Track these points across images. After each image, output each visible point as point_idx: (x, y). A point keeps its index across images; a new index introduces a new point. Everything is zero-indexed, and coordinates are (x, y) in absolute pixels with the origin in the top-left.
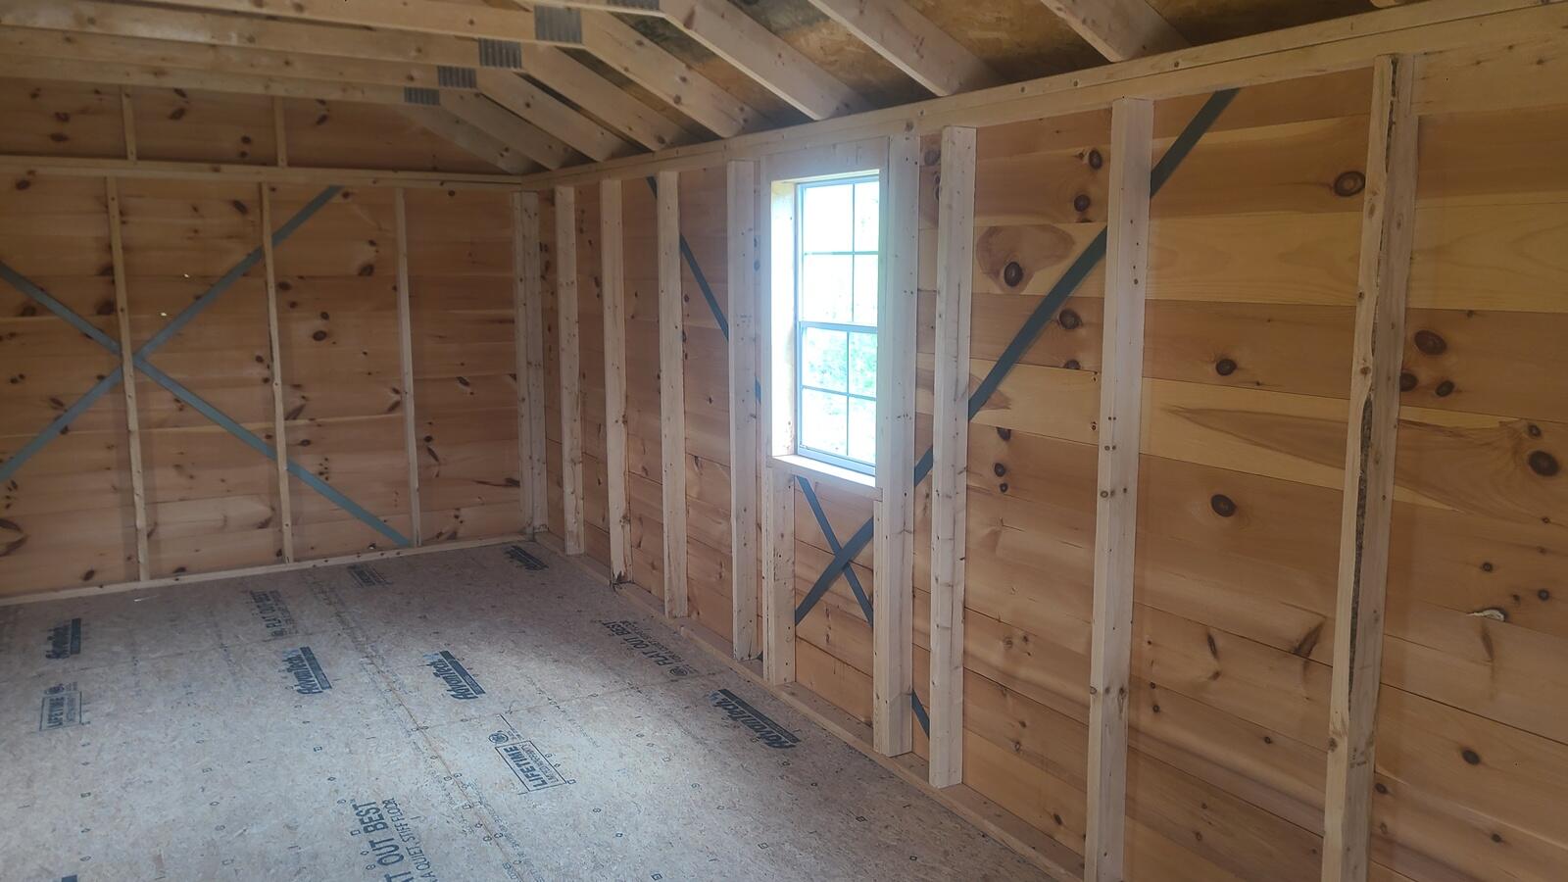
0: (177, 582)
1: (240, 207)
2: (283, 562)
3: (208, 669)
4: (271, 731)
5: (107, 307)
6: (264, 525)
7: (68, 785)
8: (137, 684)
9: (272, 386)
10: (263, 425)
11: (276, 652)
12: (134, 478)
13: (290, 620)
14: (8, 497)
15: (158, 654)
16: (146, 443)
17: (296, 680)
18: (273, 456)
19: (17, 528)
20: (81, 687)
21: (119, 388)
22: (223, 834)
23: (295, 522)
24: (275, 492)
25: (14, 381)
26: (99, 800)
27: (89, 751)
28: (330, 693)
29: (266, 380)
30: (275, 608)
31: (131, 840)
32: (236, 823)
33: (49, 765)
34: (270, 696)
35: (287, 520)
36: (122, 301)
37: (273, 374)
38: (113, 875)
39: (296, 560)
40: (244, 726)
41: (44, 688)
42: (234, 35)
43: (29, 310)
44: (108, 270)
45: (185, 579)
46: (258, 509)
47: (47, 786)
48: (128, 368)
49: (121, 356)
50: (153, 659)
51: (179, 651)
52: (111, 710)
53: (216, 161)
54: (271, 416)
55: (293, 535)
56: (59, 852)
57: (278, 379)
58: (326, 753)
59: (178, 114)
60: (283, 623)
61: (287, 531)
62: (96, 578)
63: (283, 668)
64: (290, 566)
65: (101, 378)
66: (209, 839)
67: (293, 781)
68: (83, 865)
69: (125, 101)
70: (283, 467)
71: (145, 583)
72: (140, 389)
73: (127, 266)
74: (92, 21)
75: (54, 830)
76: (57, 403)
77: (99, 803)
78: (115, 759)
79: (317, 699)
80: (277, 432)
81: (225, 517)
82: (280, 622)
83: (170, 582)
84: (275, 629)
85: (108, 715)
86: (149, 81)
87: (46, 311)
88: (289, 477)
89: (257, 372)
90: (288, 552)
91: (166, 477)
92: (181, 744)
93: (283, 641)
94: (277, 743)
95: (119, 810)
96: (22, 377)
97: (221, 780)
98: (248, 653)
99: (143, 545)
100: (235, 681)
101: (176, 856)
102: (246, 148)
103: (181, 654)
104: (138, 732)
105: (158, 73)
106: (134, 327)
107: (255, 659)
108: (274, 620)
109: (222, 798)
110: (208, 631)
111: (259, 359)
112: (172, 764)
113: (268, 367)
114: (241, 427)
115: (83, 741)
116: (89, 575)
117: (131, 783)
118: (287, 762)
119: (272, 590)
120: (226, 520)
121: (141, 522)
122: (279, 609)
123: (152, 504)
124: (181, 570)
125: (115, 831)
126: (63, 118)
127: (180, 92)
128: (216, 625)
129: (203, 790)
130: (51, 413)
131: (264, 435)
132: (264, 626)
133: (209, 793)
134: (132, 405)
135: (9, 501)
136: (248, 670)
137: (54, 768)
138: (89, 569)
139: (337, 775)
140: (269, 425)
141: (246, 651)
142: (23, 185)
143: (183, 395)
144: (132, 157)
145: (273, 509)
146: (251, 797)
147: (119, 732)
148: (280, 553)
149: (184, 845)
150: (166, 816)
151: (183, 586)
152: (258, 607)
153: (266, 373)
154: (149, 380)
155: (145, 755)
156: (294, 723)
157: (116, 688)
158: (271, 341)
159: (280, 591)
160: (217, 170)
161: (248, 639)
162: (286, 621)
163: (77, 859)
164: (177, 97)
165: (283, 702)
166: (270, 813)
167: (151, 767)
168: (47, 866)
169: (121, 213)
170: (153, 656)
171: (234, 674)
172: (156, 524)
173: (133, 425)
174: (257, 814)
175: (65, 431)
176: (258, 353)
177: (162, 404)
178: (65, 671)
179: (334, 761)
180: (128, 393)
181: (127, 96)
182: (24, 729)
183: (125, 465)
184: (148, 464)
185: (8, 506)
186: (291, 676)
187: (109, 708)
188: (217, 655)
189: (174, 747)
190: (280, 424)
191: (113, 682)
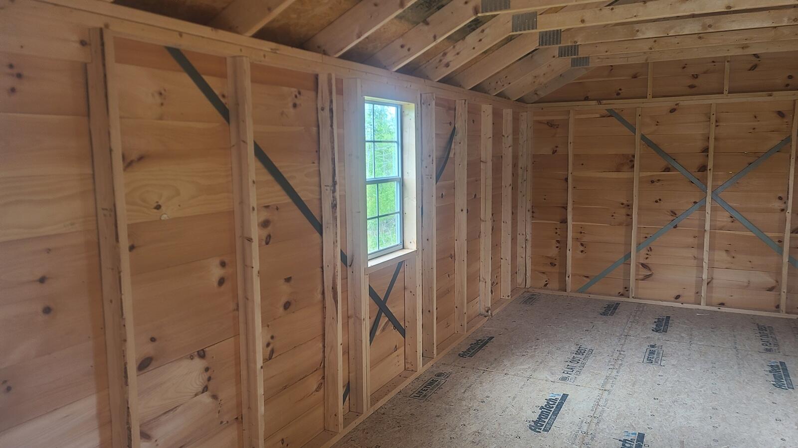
0: (719, 310)
1: (781, 114)
2: (779, 312)
3: (725, 358)
4: (752, 401)
5: (703, 168)
6: (771, 289)
7: (649, 391)
8: (689, 355)
9: (785, 213)
10: (777, 235)
11: (764, 360)
12: (704, 254)
13: (776, 345)
14: (647, 254)
15: (702, 343)
16: (712, 237)
17: (773, 378)
18: (781, 252)
19: (650, 270)
20: (664, 348)
21: (703, 208)
22: (716, 444)
23: (789, 291)
24: (779, 273)
25: (656, 202)
26: (661, 403)
27: (661, 379)
28: (793, 392)
29: (783, 210)
30: (769, 336)
31: (672, 428)
32: (724, 442)
33: (643, 379)
34: (756, 382)
35: (784, 289)
36: (710, 165)
37: (787, 207)
38: (660, 441)
39: (787, 313)
40: (739, 394)
41: (648, 344)
42: (786, 19)
43: (667, 169)
44: (706, 150)
45: (723, 309)
46: (769, 280)
47: (641, 389)
48: (709, 199)
49: (706, 193)
50: (700, 345)
51: (713, 345)
52: (675, 363)
53: (770, 90)
54: (782, 230)
55: (787, 298)
56: (640, 421)
57: (789, 210)
58: (783, 424)
59: (754, 67)
60: (773, 345)
61: (784, 296)
62: (680, 299)
63: (767, 369)
64: (783, 315)
65: (695, 203)
66: (709, 444)
67: (760, 432)
68: (648, 431)
69: (727, 64)
70: (786, 259)
71: (703, 307)
72: (713, 209)
73: (715, 147)
74: (710, 26)
75: (639, 410)
76: (673, 213)
77: (661, 405)
78: (672, 387)
79: (784, 393)
80: (785, 239)
81: (749, 281)
82: (770, 344)
83: (716, 309)
84: (767, 347)
85: (673, 365)
86: (739, 52)
87: (675, 170)
88: (789, 265)
89: (778, 205)
90: (783, 307)
91: (721, 256)
92: (704, 391)
93: (769, 355)
94: (755, 408)
95: (669, 412)
96: (660, 200)
97: (721, 416)
98: (749, 356)
99: (704, 287)
100: (739, 368)
101: (691, 445)
102: (789, 81)
103: (714, 346)
104: (685, 378)
105: (744, 47)
106: (715, 179)
107: (752, 360)
108: (767, 342)
109: (719, 426)
110: (730, 339)
111: (780, 198)
112: (698, 399)
113: (785, 203)
114: (764, 234)
115: (660, 374)
116: (678, 297)
117: (677, 401)
118: (759, 421)
119: (770, 326)
120: (749, 282)
121: (705, 276)
122: (771, 337)
123: (711, 267)
124: (722, 304)
125: (665, 421)
126: (695, 77)
127: (756, 55)
128: (735, 336)
129: (711, 418)
130: (671, 218)
131: (777, 240)
132: (760, 344)
133: (714, 421)
134: (708, 217)
135: (647, 256)
136: (747, 365)
137: (645, 381)
138: (678, 294)
139: (786, 439)
140: (781, 235)
141: (748, 354)
142: (673, 111)
143: (735, 214)
144: (726, 92)
145: (777, 282)
146: (735, 431)
147: (676, 375)
148: (778, 307)
149: (696, 442)
150: (690, 424)
151: (721, 312)
152: (760, 333)
153: (783, 206)
154: (719, 205)
155: (686, 390)
156: (767, 401)
157: (679, 354)
158: (788, 189)
159: (774, 327)
160: (770, 95)
161: (750, 348)
162: (775, 344)
163: (646, 427)
164: (754, 58)
165: (763, 388)
166: (743, 444)
167: (688, 397)
168: (633, 424)
169: (716, 121)
170: (700, 344)
171: (739, 364)
172: (712, 278)
173: (707, 227)
174: (736, 442)
175: (675, 227)
176: (780, 195)
177: (723, 218)
178: (659, 339)
179: (787, 430)
180: (707, 212)
181: (728, 62)
182: (637, 360)
183: (701, 247)
184: (712, 248)
185: (647, 258)
186: (771, 375)
187: (674, 362)
188: (731, 352)
189: (701, 391)
190: (787, 235)
191: (679, 350)
